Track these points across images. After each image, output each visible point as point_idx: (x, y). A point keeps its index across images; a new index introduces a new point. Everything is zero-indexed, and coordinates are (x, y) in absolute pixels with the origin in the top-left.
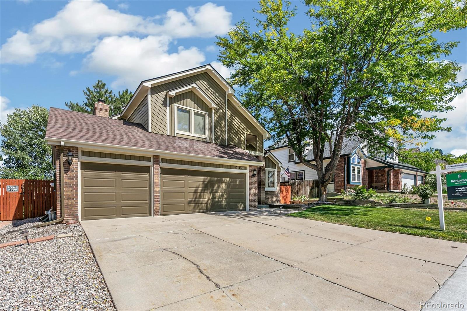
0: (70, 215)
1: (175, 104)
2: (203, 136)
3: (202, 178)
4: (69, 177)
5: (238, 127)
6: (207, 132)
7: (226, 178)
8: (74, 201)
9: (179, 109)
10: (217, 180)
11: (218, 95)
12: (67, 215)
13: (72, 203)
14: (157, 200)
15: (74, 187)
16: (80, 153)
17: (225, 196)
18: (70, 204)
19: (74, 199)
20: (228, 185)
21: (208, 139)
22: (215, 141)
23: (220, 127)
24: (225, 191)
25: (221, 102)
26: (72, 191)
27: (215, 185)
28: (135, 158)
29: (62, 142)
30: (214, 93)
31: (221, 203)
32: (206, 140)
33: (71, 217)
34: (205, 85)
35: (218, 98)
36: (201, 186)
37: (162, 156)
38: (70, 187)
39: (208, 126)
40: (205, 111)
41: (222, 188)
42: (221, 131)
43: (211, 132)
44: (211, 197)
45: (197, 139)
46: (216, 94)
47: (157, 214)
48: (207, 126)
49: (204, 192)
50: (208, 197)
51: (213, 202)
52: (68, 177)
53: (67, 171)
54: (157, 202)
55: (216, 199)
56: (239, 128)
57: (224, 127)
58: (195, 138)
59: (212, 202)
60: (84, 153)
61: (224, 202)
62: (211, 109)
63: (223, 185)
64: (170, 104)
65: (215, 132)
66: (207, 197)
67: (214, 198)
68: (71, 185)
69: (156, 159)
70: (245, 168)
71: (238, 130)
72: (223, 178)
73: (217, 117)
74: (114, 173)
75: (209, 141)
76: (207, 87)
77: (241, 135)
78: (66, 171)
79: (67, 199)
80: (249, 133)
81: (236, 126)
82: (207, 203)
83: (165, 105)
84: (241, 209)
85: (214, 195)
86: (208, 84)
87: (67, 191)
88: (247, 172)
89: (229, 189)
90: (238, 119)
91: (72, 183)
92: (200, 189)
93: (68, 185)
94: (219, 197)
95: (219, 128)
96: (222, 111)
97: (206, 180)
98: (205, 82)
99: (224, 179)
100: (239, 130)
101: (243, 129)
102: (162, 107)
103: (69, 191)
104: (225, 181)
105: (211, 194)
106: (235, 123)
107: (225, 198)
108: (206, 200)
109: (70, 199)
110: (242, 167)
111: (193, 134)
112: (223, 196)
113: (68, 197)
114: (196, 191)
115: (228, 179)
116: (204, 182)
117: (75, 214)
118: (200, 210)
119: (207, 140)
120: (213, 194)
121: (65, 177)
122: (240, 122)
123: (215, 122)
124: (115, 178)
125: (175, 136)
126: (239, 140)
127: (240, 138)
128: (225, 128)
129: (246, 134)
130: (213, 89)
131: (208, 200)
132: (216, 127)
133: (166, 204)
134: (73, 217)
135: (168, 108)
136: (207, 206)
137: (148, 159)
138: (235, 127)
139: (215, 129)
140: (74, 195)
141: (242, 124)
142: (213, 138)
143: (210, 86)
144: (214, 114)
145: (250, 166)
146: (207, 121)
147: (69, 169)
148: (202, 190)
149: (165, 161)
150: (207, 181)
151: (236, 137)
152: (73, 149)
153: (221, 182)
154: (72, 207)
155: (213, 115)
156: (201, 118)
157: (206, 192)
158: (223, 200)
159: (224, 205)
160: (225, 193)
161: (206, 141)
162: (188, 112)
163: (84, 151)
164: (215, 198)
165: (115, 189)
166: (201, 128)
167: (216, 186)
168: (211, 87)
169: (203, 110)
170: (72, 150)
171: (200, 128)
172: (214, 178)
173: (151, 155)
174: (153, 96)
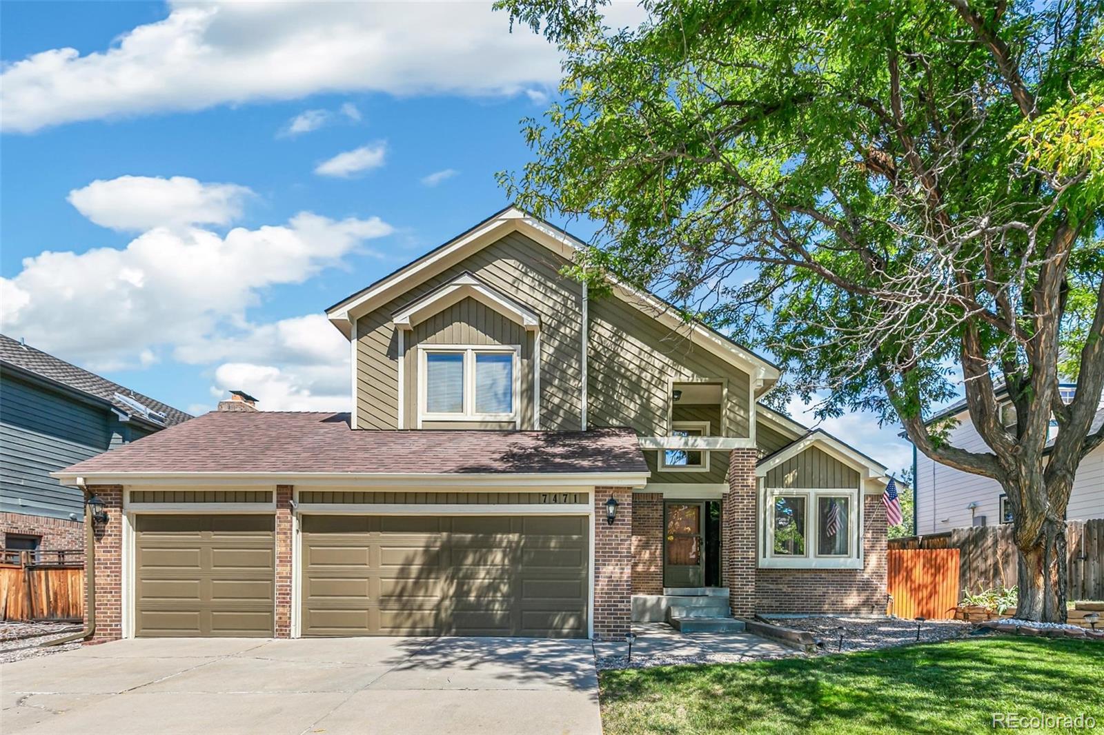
0: (104, 625)
1: (419, 346)
2: (504, 417)
3: (421, 539)
4: (104, 547)
5: (639, 367)
6: (517, 404)
7: (509, 532)
8: (113, 596)
9: (433, 357)
10: (473, 540)
11: (554, 287)
12: (100, 625)
13: (108, 601)
14: (284, 598)
15: (111, 568)
16: (127, 498)
17: (504, 588)
18: (105, 602)
19: (111, 592)
20: (513, 553)
21: (518, 422)
22: (542, 424)
23: (560, 380)
24: (502, 573)
25: (565, 306)
26: (108, 576)
27: (465, 557)
28: (216, 497)
29: (78, 479)
30: (540, 284)
31: (487, 610)
32: (512, 425)
33: (107, 630)
34: (511, 270)
35: (556, 292)
36: (419, 561)
37: (300, 486)
38: (106, 568)
39: (519, 383)
40: (510, 344)
41: (493, 564)
42: (565, 392)
43: (531, 400)
44: (452, 591)
45: (482, 429)
46: (549, 284)
47: (283, 634)
48: (517, 386)
49: (428, 578)
50: (442, 589)
51: (460, 607)
52: (102, 547)
53: (101, 535)
54: (283, 602)
55: (472, 598)
56: (644, 370)
57: (577, 376)
58: (477, 426)
59: (457, 605)
60: (137, 497)
61: (497, 606)
62: (530, 334)
63: (498, 556)
64: (408, 346)
65: (542, 397)
66: (439, 590)
67: (461, 594)
68: (107, 564)
69: (285, 494)
70: (580, 498)
71: (640, 378)
72: (497, 534)
73: (551, 350)
74: (197, 535)
75: (522, 425)
76: (517, 274)
77: (654, 390)
78: (99, 535)
79: (100, 593)
80: (684, 379)
81: (631, 366)
82: (438, 607)
83: (393, 354)
84: (565, 631)
85: (460, 585)
86: (521, 262)
87: (100, 576)
88: (588, 509)
89: (520, 567)
90: (638, 343)
91: (109, 559)
92: (415, 569)
93: (102, 564)
94: (483, 591)
95: (556, 382)
96: (568, 330)
97: (435, 541)
98: (512, 262)
99: (499, 536)
100: (643, 375)
101: (661, 371)
102: (387, 360)
103: (104, 576)
104: (504, 544)
105: (452, 582)
106: (629, 356)
107: (503, 596)
108: (435, 599)
109: (105, 592)
110: (565, 495)
111: (471, 414)
112: (493, 587)
113: (102, 588)
114: (403, 573)
115: (514, 537)
116: (427, 547)
117: (113, 624)
118: (414, 626)
119: (515, 426)
120: (458, 583)
121: (98, 547)
122: (647, 348)
123: (542, 369)
124: (199, 546)
125: (419, 427)
126: (646, 407)
127: (648, 399)
128: (580, 381)
129: (674, 383)
130: (539, 273)
131: (443, 599)
132: (545, 383)
133: (316, 607)
134: (111, 630)
135: (401, 359)
136: (437, 616)
137: (265, 497)
138: (627, 370)
139: (542, 389)
140: (111, 584)
141: (656, 354)
142: (537, 416)
143: (528, 266)
144: (541, 345)
145: (598, 490)
146: (517, 372)
147: (104, 531)
148: (421, 572)
149: (307, 497)
150: (438, 544)
151: (632, 400)
152: (111, 491)
153: (488, 546)
154: (109, 609)
155: (537, 348)
156: (500, 365)
157: (433, 576)
158: (494, 601)
159: (498, 617)
160: (501, 578)
161: (511, 427)
162: (457, 357)
163: (134, 492)
164: (468, 593)
165: (200, 571)
166: (501, 396)
167: (470, 560)
168: (533, 269)
169: (503, 344)
170: (109, 492)
171: (496, 395)
172: (463, 535)
173: (271, 486)
174: (364, 339)
